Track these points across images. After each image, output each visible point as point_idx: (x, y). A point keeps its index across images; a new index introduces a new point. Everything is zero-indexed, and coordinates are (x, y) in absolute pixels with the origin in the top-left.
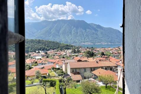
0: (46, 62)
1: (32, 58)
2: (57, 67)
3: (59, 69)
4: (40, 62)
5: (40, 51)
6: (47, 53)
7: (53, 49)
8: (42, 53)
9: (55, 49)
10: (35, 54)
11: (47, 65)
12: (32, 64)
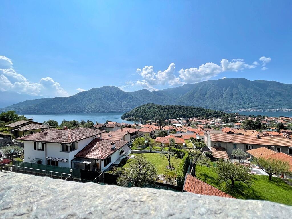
0: (186, 131)
1: (172, 125)
2: (198, 138)
3: (199, 140)
4: (179, 130)
5: (181, 118)
6: (188, 121)
7: (197, 117)
8: (183, 120)
9: (199, 116)
10: (175, 121)
11: (186, 134)
12: (170, 131)
